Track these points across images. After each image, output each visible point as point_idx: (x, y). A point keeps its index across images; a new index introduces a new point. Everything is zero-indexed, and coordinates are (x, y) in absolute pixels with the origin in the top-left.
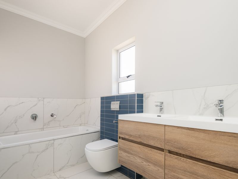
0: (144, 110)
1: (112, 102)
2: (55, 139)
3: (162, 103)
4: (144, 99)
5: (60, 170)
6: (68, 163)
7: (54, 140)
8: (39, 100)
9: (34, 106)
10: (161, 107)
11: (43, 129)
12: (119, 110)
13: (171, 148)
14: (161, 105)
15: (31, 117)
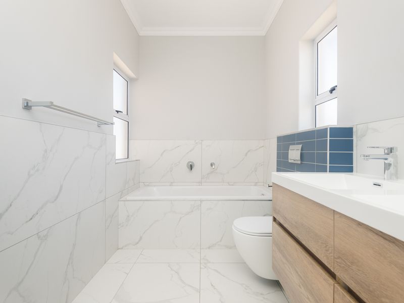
0: (354, 165)
1: (291, 146)
2: (203, 201)
3: (391, 150)
4: (354, 138)
5: (209, 248)
6: (221, 241)
7: (201, 201)
8: (197, 143)
9: (190, 151)
10: (386, 161)
11: (200, 183)
12: (299, 162)
13: (345, 276)
14: (386, 156)
15: (187, 166)
